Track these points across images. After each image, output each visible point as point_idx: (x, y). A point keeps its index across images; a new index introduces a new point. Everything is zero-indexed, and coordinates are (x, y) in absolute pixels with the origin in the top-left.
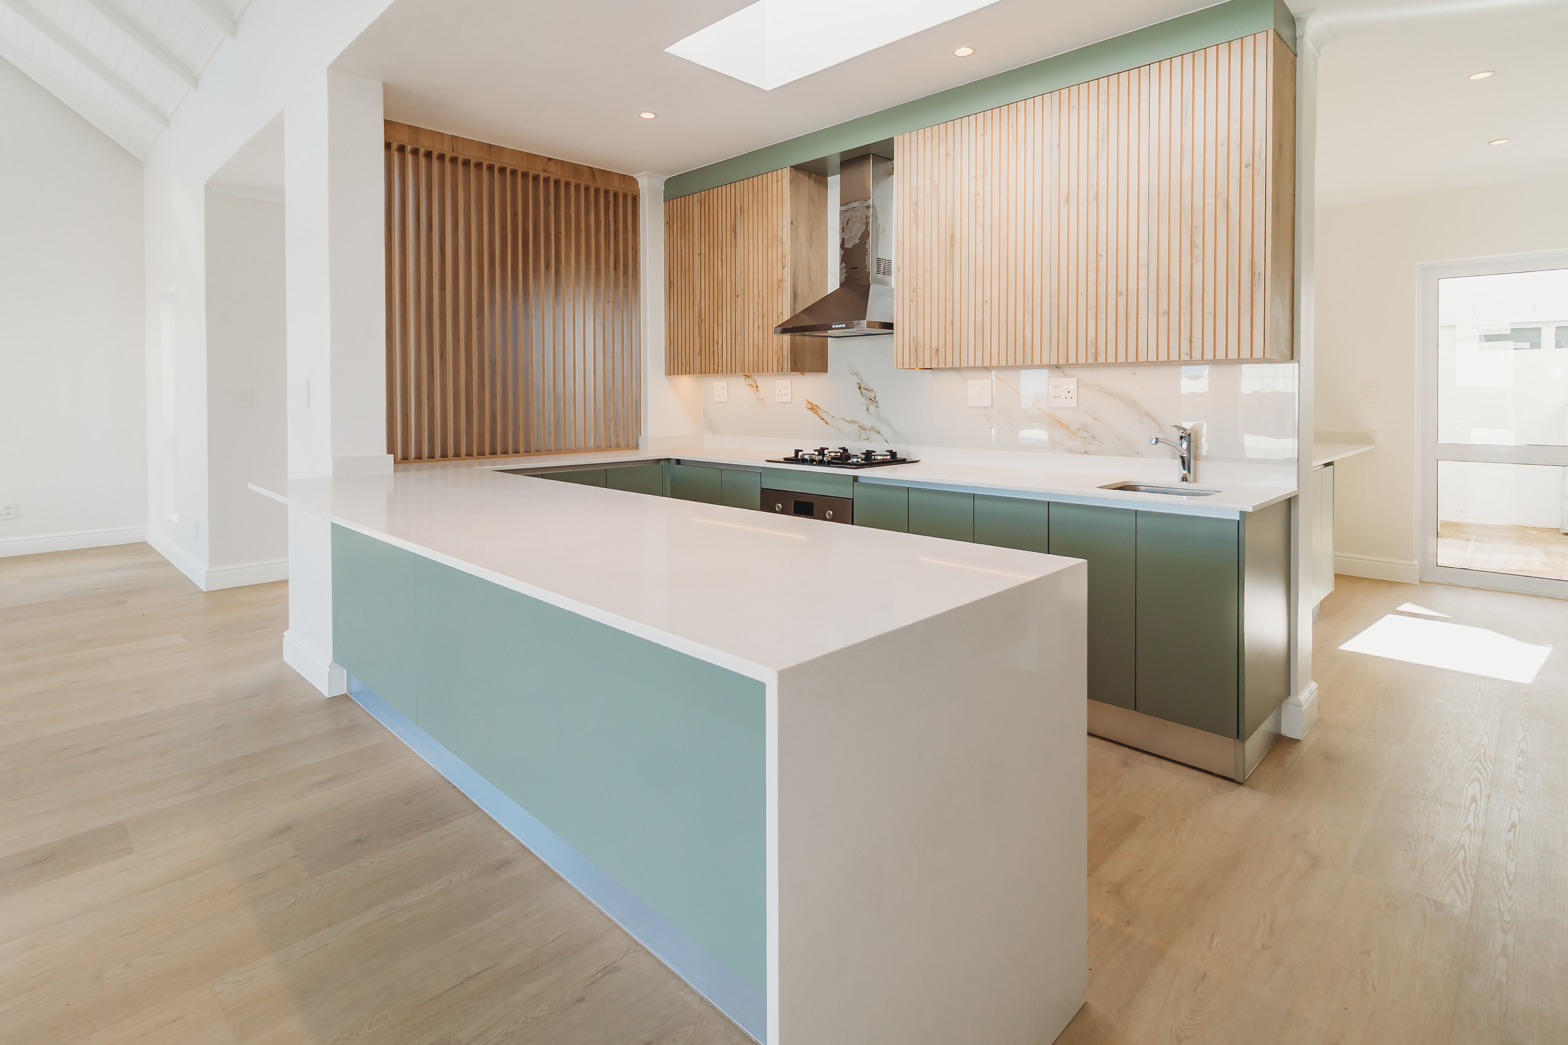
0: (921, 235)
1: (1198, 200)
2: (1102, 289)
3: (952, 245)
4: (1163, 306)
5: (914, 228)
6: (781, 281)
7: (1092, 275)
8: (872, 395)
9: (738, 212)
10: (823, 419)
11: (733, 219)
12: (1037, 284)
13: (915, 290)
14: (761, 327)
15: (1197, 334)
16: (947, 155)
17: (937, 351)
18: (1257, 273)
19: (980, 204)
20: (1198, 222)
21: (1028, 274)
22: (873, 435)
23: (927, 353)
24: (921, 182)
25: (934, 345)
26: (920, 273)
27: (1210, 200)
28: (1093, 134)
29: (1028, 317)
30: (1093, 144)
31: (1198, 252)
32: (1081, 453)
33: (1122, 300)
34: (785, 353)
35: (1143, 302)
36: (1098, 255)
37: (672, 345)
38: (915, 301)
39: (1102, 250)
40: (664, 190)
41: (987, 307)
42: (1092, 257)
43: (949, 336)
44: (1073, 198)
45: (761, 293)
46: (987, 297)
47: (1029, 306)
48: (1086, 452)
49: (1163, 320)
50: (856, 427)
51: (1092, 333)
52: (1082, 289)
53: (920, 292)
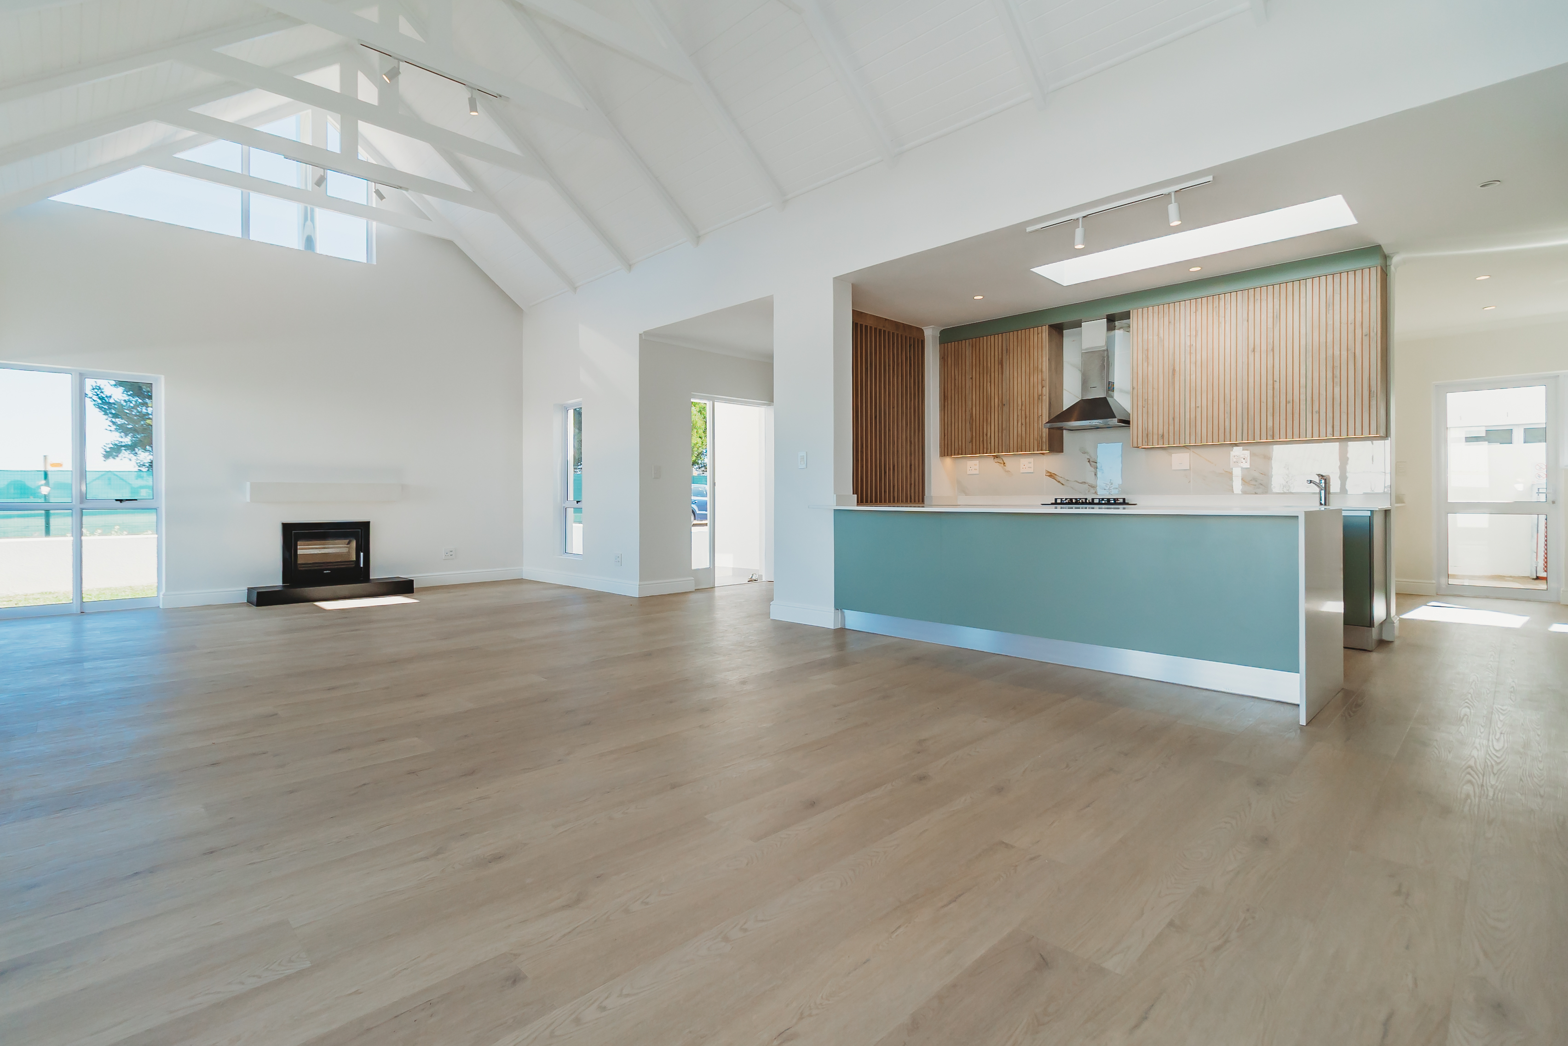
0: (1150, 368)
1: (1337, 353)
2: (1277, 400)
3: (1174, 374)
4: (1316, 408)
5: (1145, 364)
6: (1040, 397)
7: (1270, 392)
9: (1005, 352)
10: (1059, 482)
11: (1000, 357)
12: (1233, 397)
13: (1146, 400)
14: (1024, 424)
15: (1337, 423)
16: (1169, 322)
17: (1163, 436)
18: (1372, 391)
19: (1193, 351)
20: (1337, 364)
21: (1227, 391)
23: (1155, 437)
24: (1150, 337)
25: (1161, 432)
26: (1150, 390)
27: (1344, 353)
28: (1270, 315)
29: (1227, 415)
31: (1337, 380)
32: (1253, 494)
33: (1289, 406)
34: (1044, 440)
35: (1303, 407)
36: (1274, 381)
37: (946, 437)
38: (1146, 407)
39: (1277, 378)
40: (939, 337)
41: (1199, 410)
42: (1270, 382)
43: (1171, 428)
44: (1257, 349)
45: (1024, 403)
46: (1199, 404)
47: (1228, 409)
48: (1256, 493)
49: (1316, 416)
50: (1086, 486)
51: (1270, 424)
52: (1264, 399)
53: (1150, 402)
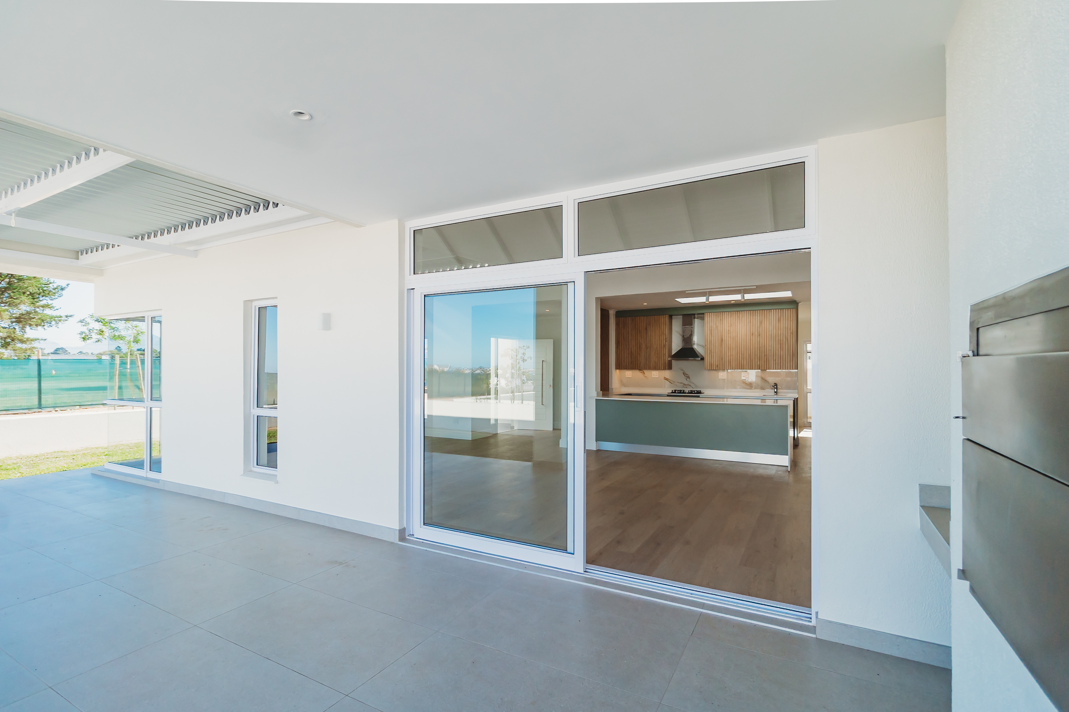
0: (713, 338)
1: (782, 338)
2: (761, 354)
3: (722, 341)
4: (775, 359)
5: (711, 336)
6: (665, 346)
7: (758, 351)
8: (688, 376)
9: (648, 324)
10: (670, 382)
11: (646, 326)
12: (745, 352)
14: (657, 357)
15: (782, 365)
17: (716, 364)
18: (793, 354)
19: (730, 333)
21: (743, 350)
22: (688, 386)
23: (714, 365)
26: (713, 347)
27: (784, 339)
30: (759, 323)
31: (782, 349)
33: (765, 357)
34: (666, 365)
35: (770, 358)
36: (760, 347)
37: (618, 360)
38: (710, 352)
39: (761, 346)
40: (616, 314)
41: (732, 356)
42: (759, 347)
43: (721, 363)
44: (754, 334)
45: (657, 348)
46: (732, 354)
47: (743, 357)
49: (775, 361)
50: (682, 384)
52: (756, 354)
53: (712, 351)
